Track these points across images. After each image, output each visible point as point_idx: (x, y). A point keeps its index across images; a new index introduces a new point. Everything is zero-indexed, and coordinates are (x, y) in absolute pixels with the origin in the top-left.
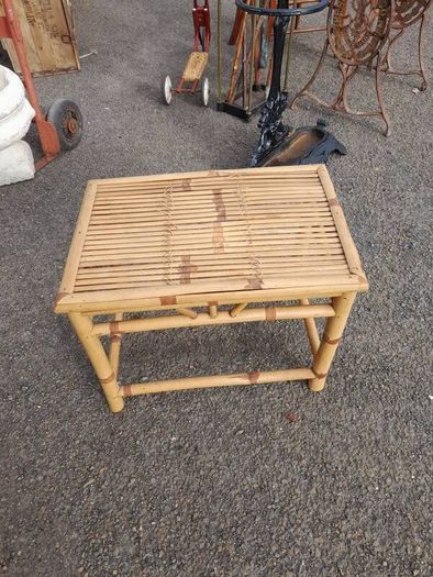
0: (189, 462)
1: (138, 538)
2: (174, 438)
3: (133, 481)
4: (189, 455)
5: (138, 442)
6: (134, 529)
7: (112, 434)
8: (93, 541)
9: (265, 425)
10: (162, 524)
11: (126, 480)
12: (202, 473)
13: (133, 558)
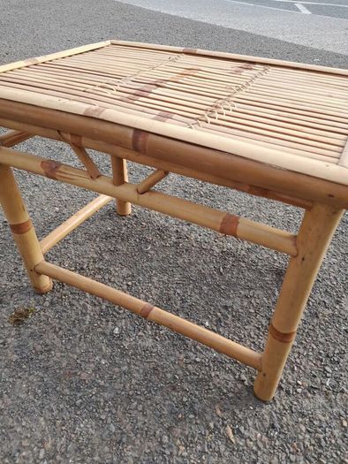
0: (237, 318)
1: (311, 389)
2: (207, 324)
3: (243, 377)
4: (230, 316)
5: (198, 360)
6: (299, 390)
7: (174, 389)
8: (307, 443)
9: (222, 252)
10: (298, 361)
11: (240, 386)
12: (252, 311)
13: (330, 400)
